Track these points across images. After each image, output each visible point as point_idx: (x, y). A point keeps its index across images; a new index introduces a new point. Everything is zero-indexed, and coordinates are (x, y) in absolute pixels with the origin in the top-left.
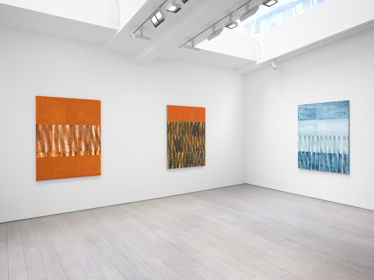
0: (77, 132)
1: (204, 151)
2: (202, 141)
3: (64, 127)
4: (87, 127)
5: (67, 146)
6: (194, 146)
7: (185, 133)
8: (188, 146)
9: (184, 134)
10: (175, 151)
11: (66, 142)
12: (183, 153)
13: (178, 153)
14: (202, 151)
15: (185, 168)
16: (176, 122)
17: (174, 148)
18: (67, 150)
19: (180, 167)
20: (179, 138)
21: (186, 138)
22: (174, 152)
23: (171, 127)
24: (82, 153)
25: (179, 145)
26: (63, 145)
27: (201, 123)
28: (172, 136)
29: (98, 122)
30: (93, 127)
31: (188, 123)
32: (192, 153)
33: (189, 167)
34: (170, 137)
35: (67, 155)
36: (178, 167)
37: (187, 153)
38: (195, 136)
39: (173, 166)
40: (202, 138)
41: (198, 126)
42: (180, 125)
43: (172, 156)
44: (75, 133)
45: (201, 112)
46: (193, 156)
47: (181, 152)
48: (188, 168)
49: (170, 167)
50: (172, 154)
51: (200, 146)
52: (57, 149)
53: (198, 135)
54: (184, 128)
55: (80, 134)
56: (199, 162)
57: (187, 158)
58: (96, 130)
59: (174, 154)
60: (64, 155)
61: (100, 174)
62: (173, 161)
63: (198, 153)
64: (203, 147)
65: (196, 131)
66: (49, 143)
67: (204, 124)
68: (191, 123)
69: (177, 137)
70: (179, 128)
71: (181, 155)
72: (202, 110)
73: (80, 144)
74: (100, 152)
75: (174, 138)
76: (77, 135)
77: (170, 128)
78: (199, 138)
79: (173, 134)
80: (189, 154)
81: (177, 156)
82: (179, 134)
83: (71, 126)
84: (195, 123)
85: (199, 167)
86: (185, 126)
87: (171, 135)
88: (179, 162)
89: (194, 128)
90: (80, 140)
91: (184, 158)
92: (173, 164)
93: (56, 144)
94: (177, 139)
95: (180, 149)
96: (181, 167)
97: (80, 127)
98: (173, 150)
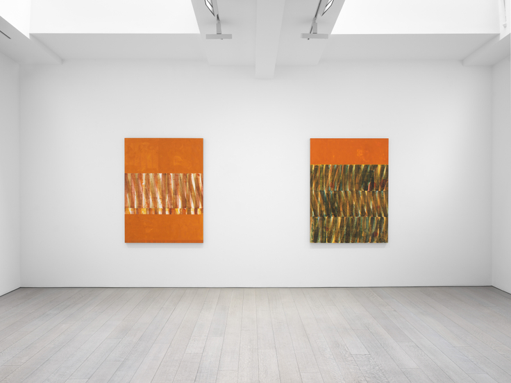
0: (172, 182)
1: (386, 215)
2: (381, 198)
3: (156, 176)
4: (185, 175)
5: (159, 201)
6: (363, 207)
7: (345, 185)
8: (351, 206)
9: (342, 185)
10: (324, 213)
11: (158, 196)
12: (339, 218)
13: (329, 217)
14: (380, 215)
15: (345, 245)
16: (327, 166)
17: (324, 208)
18: (160, 206)
19: (334, 240)
20: (332, 192)
21: (346, 192)
22: (321, 215)
23: (318, 174)
24: (178, 211)
25: (333, 204)
26: (155, 199)
27: (379, 167)
28: (320, 189)
29: (199, 169)
30: (193, 176)
31: (351, 167)
32: (359, 219)
33: (353, 242)
34: (316, 191)
35: (160, 213)
36: (330, 241)
37: (348, 219)
38: (366, 188)
39: (320, 239)
40: (380, 193)
41: (371, 172)
42: (334, 171)
43: (319, 223)
44: (169, 184)
45: (381, 146)
46: (362, 224)
47: (335, 216)
48: (350, 245)
49: (315, 239)
50: (319, 218)
51: (377, 207)
52: (148, 204)
53: (372, 187)
54: (343, 175)
55: (176, 185)
56: (374, 235)
57: (348, 226)
58: (197, 180)
59: (323, 219)
60: (156, 212)
61: (202, 241)
62: (320, 230)
63: (373, 219)
64: (383, 209)
65: (368, 181)
66: (139, 196)
67: (385, 168)
68: (358, 167)
69: (328, 191)
70: (333, 176)
71: (335, 222)
72: (383, 144)
73: (176, 199)
74: (202, 210)
75: (322, 192)
76: (172, 186)
77: (316, 176)
78: (374, 193)
79: (320, 186)
80: (353, 220)
81: (328, 222)
82: (333, 186)
83: (164, 175)
84: (366, 166)
85: (375, 244)
86: (344, 172)
87: (316, 187)
88: (331, 233)
89: (363, 176)
90: (176, 193)
91: (342, 226)
92: (320, 235)
93: (147, 198)
94: (328, 194)
95: (334, 211)
96: (336, 241)
97: (176, 176)
98: (321, 212)
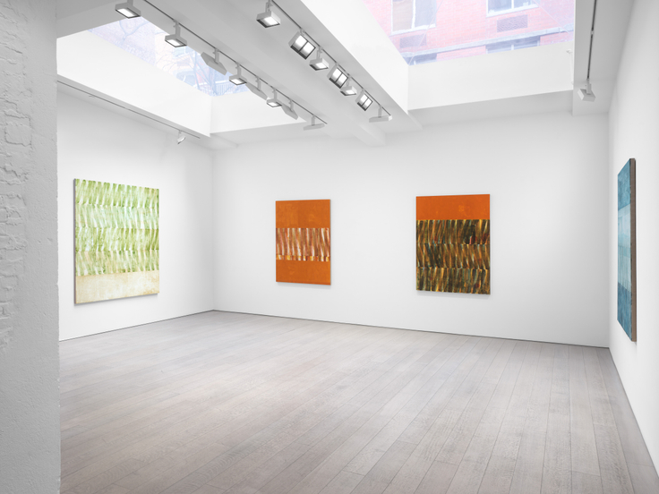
0: (308, 235)
1: (488, 268)
2: (483, 252)
3: (296, 230)
4: (317, 229)
5: (299, 250)
6: (464, 260)
7: (448, 238)
8: (454, 258)
9: (445, 238)
10: (429, 264)
11: (298, 246)
12: (443, 269)
13: (433, 268)
14: (482, 268)
15: (447, 293)
16: (431, 221)
17: (428, 260)
18: (300, 254)
19: (437, 289)
20: (435, 245)
21: (448, 245)
22: (426, 265)
23: (423, 229)
24: (312, 258)
25: (436, 256)
26: (296, 248)
27: (481, 222)
28: (424, 242)
29: (327, 225)
30: (323, 230)
31: (453, 222)
32: (461, 270)
33: (455, 292)
34: (421, 244)
35: (299, 259)
36: (434, 290)
37: (450, 270)
38: (467, 242)
39: (425, 287)
40: (481, 246)
41: (472, 226)
42: (437, 226)
43: (424, 272)
44: (305, 237)
45: (482, 202)
46: (464, 275)
47: (439, 267)
48: (453, 294)
49: (420, 287)
50: (424, 268)
51: (479, 260)
52: (291, 252)
53: (473, 242)
54: (446, 230)
55: (311, 237)
56: (476, 286)
57: (450, 277)
58: (325, 233)
59: (427, 269)
60: (297, 259)
61: (329, 284)
62: (425, 279)
63: (474, 271)
64: (485, 262)
65: (469, 235)
66: (285, 246)
67: (487, 222)
68: (460, 222)
69: (432, 244)
70: (436, 230)
71: (439, 272)
72: (485, 199)
73: (310, 248)
74: (330, 258)
75: (427, 245)
76: (308, 239)
77: (422, 231)
78: (475, 247)
79: (425, 239)
80: (455, 271)
81: (433, 272)
82: (436, 239)
83: (302, 229)
84: (468, 221)
85: (476, 295)
86: (447, 227)
87: (422, 240)
88: (435, 282)
89: (465, 230)
90: (310, 244)
91: (445, 277)
92: (425, 283)
93: (291, 247)
94: (432, 247)
95: (437, 263)
96: (440, 290)
97: (311, 230)
98: (426, 263)
